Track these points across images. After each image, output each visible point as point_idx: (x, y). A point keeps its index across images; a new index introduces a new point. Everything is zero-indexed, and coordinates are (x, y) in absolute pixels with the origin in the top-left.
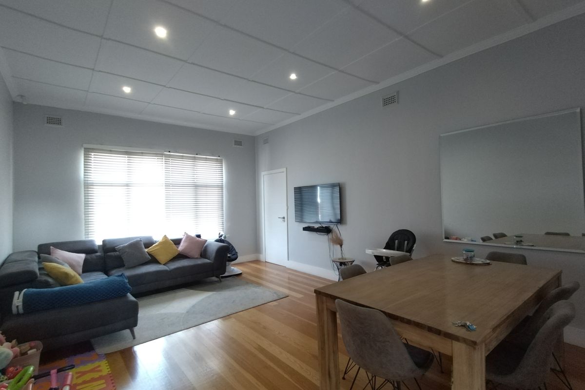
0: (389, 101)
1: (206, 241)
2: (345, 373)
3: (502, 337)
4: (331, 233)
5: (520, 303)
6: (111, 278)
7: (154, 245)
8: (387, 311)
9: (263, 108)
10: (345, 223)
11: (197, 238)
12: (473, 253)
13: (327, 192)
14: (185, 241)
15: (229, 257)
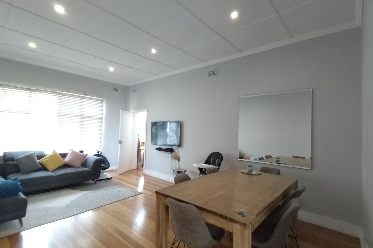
0: (212, 73)
1: (87, 155)
2: (173, 244)
3: (262, 220)
4: (173, 153)
5: (273, 199)
6: (8, 181)
7: (45, 157)
8: (198, 205)
9: (133, 68)
10: (182, 147)
11: (80, 153)
12: (252, 168)
13: (174, 126)
14: (71, 155)
15: (103, 167)
